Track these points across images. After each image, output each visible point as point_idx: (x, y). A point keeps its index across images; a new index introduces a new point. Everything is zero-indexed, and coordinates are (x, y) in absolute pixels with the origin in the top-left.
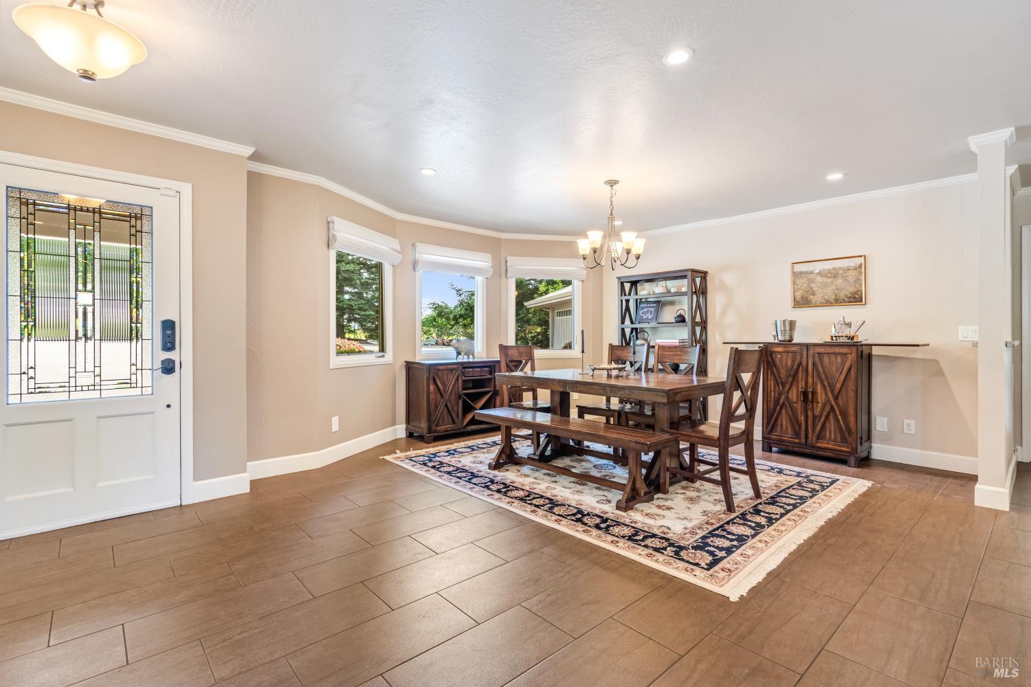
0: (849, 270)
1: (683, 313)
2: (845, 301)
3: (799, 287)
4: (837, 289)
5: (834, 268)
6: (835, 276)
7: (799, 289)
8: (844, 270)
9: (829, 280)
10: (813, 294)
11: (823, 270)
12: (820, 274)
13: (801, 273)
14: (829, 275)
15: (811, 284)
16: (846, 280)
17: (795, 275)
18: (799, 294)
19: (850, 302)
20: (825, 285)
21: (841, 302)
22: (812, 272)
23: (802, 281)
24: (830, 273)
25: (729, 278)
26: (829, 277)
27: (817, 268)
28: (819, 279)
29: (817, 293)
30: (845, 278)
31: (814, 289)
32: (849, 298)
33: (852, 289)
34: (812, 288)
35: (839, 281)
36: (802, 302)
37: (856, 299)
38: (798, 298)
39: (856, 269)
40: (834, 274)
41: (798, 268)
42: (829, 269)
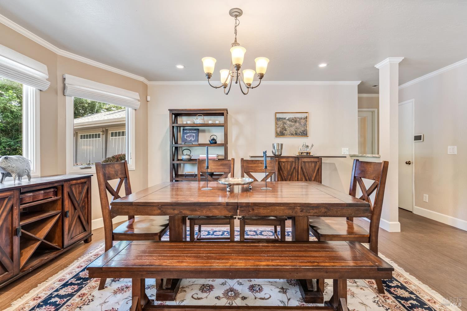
0: (301, 119)
1: (215, 138)
2: (300, 135)
3: (279, 126)
4: (296, 128)
5: (295, 118)
6: (296, 122)
7: (279, 127)
8: (299, 119)
9: (293, 124)
10: (286, 130)
11: (290, 118)
12: (288, 120)
13: (280, 118)
14: (293, 121)
15: (285, 125)
16: (300, 124)
17: (278, 119)
18: (279, 130)
19: (302, 135)
20: (291, 126)
21: (298, 135)
22: (285, 119)
23: (280, 123)
24: (293, 119)
25: (241, 118)
26: (293, 122)
27: (287, 116)
28: (288, 122)
29: (287, 130)
30: (300, 123)
31: (286, 127)
32: (302, 133)
33: (303, 129)
34: (285, 127)
35: (297, 124)
36: (281, 134)
37: (304, 134)
38: (278, 132)
39: (304, 119)
40: (295, 121)
41: (279, 116)
42: (293, 118)
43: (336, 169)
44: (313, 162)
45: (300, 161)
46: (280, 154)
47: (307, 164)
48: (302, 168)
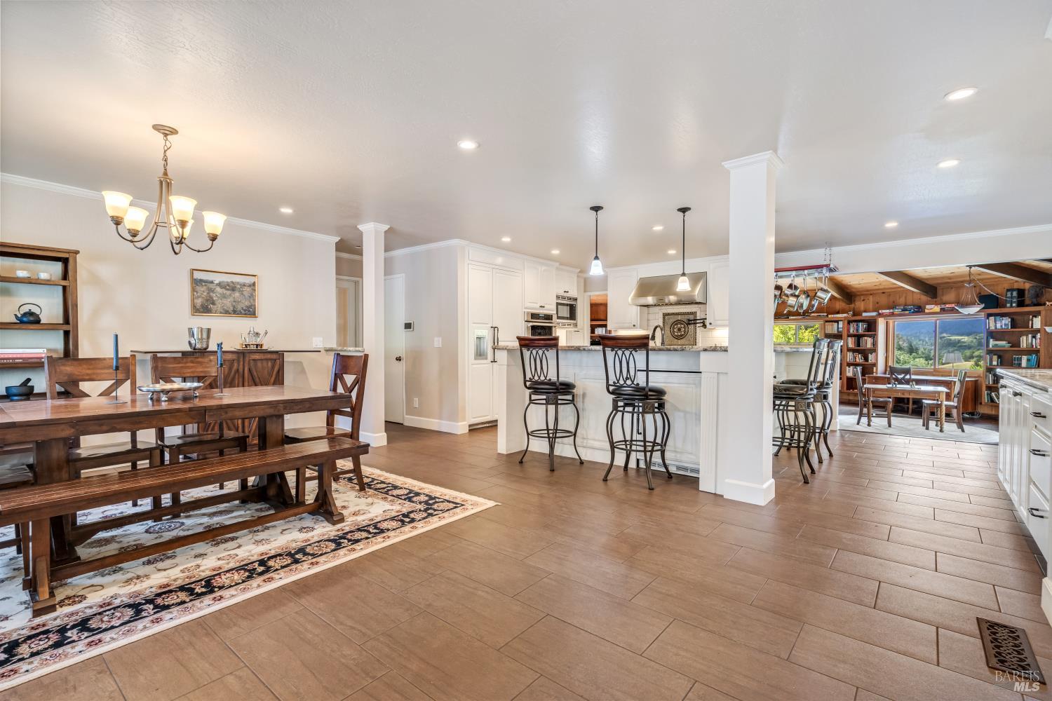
0: (244, 285)
1: (35, 310)
2: (241, 313)
3: (199, 294)
4: (234, 301)
5: (232, 282)
6: (233, 289)
7: (198, 297)
8: (241, 285)
9: (228, 292)
10: (213, 303)
11: (223, 282)
12: (219, 284)
13: (201, 281)
14: (228, 287)
15: (211, 294)
16: (242, 294)
17: (196, 283)
18: (199, 302)
19: (246, 314)
20: (224, 296)
21: (238, 314)
22: (212, 282)
23: (202, 289)
24: (228, 285)
25: (105, 271)
26: (228, 290)
27: (217, 279)
28: (218, 289)
29: (216, 303)
30: (241, 292)
31: (214, 299)
32: (245, 310)
33: (247, 303)
34: (212, 298)
35: (237, 294)
36: (203, 308)
37: (250, 312)
38: (198, 306)
39: (250, 286)
40: (232, 287)
41: (198, 275)
42: (227, 282)
43: (303, 371)
44: (271, 359)
45: (247, 359)
46: (204, 346)
47: (259, 364)
48: (250, 370)
